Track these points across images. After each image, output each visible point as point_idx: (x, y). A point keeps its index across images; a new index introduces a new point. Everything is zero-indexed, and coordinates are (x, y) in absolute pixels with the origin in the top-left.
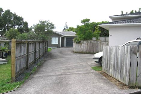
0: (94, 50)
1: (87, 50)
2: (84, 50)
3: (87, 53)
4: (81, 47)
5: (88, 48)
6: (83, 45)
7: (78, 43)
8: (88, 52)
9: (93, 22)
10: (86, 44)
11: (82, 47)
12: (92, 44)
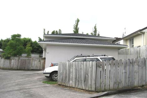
0: (26, 67)
1: (18, 67)
2: (15, 66)
3: (17, 70)
4: (10, 63)
5: (19, 64)
6: (13, 61)
7: (8, 59)
8: (19, 68)
9: (25, 38)
10: (17, 60)
11: (12, 64)
12: (23, 60)
